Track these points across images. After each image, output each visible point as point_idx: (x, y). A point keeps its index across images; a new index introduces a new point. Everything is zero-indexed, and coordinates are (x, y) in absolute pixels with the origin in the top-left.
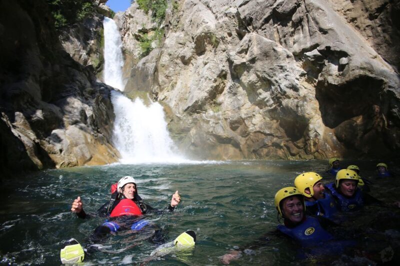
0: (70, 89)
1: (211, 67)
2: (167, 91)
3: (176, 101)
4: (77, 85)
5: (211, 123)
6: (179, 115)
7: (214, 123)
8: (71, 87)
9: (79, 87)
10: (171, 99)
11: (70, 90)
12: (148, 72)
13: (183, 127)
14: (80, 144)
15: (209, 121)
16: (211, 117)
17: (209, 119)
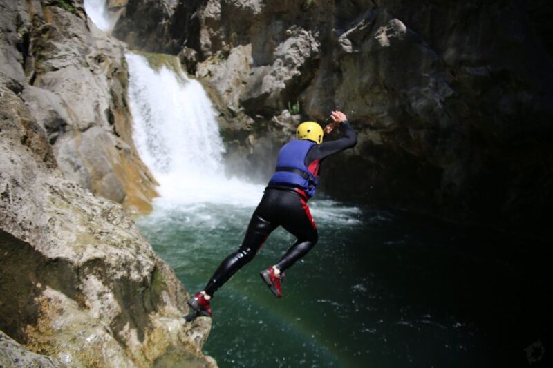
0: (66, 53)
1: (299, 44)
2: (212, 62)
3: (229, 83)
4: (76, 45)
5: (284, 130)
6: (232, 108)
7: (289, 130)
8: (67, 50)
9: (79, 48)
10: (219, 79)
11: (65, 55)
12: (162, 11)
13: (239, 128)
14: (106, 173)
15: (282, 127)
16: (286, 121)
17: (282, 124)
